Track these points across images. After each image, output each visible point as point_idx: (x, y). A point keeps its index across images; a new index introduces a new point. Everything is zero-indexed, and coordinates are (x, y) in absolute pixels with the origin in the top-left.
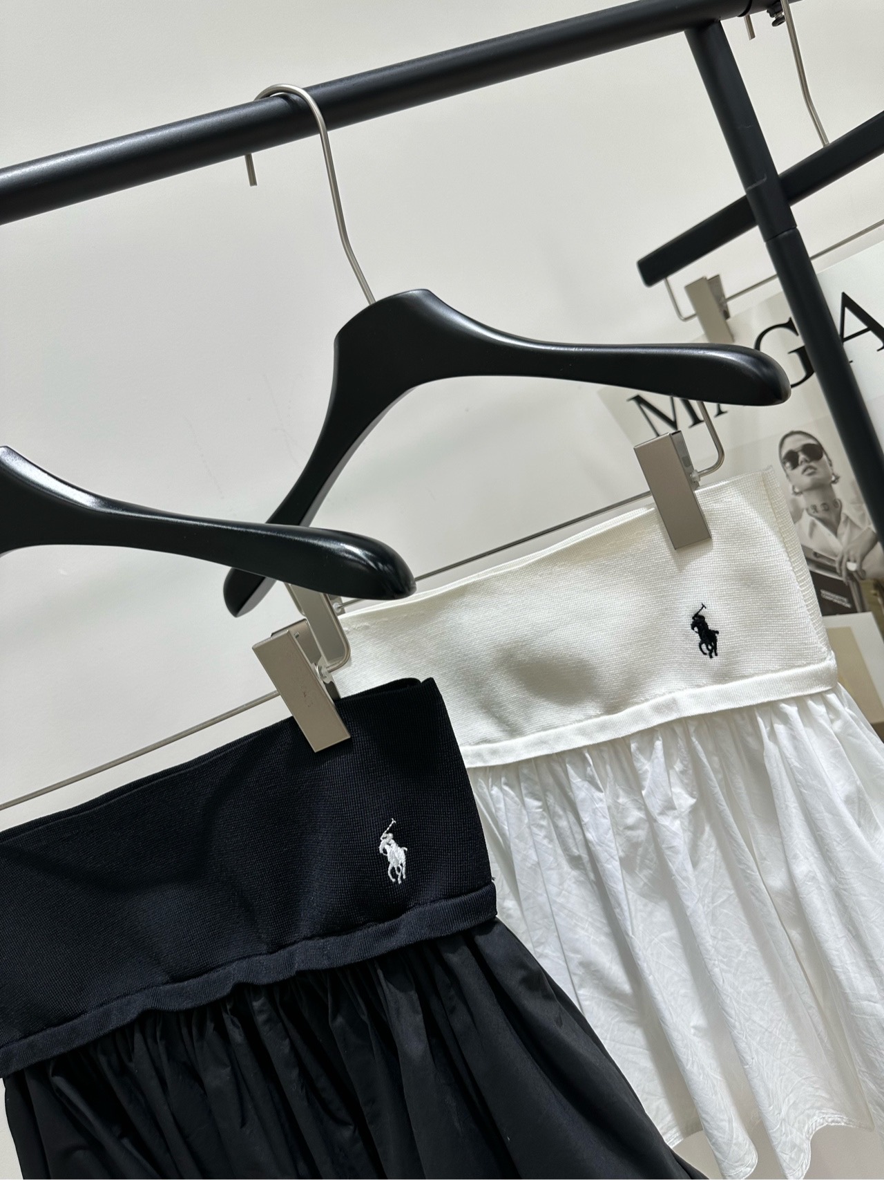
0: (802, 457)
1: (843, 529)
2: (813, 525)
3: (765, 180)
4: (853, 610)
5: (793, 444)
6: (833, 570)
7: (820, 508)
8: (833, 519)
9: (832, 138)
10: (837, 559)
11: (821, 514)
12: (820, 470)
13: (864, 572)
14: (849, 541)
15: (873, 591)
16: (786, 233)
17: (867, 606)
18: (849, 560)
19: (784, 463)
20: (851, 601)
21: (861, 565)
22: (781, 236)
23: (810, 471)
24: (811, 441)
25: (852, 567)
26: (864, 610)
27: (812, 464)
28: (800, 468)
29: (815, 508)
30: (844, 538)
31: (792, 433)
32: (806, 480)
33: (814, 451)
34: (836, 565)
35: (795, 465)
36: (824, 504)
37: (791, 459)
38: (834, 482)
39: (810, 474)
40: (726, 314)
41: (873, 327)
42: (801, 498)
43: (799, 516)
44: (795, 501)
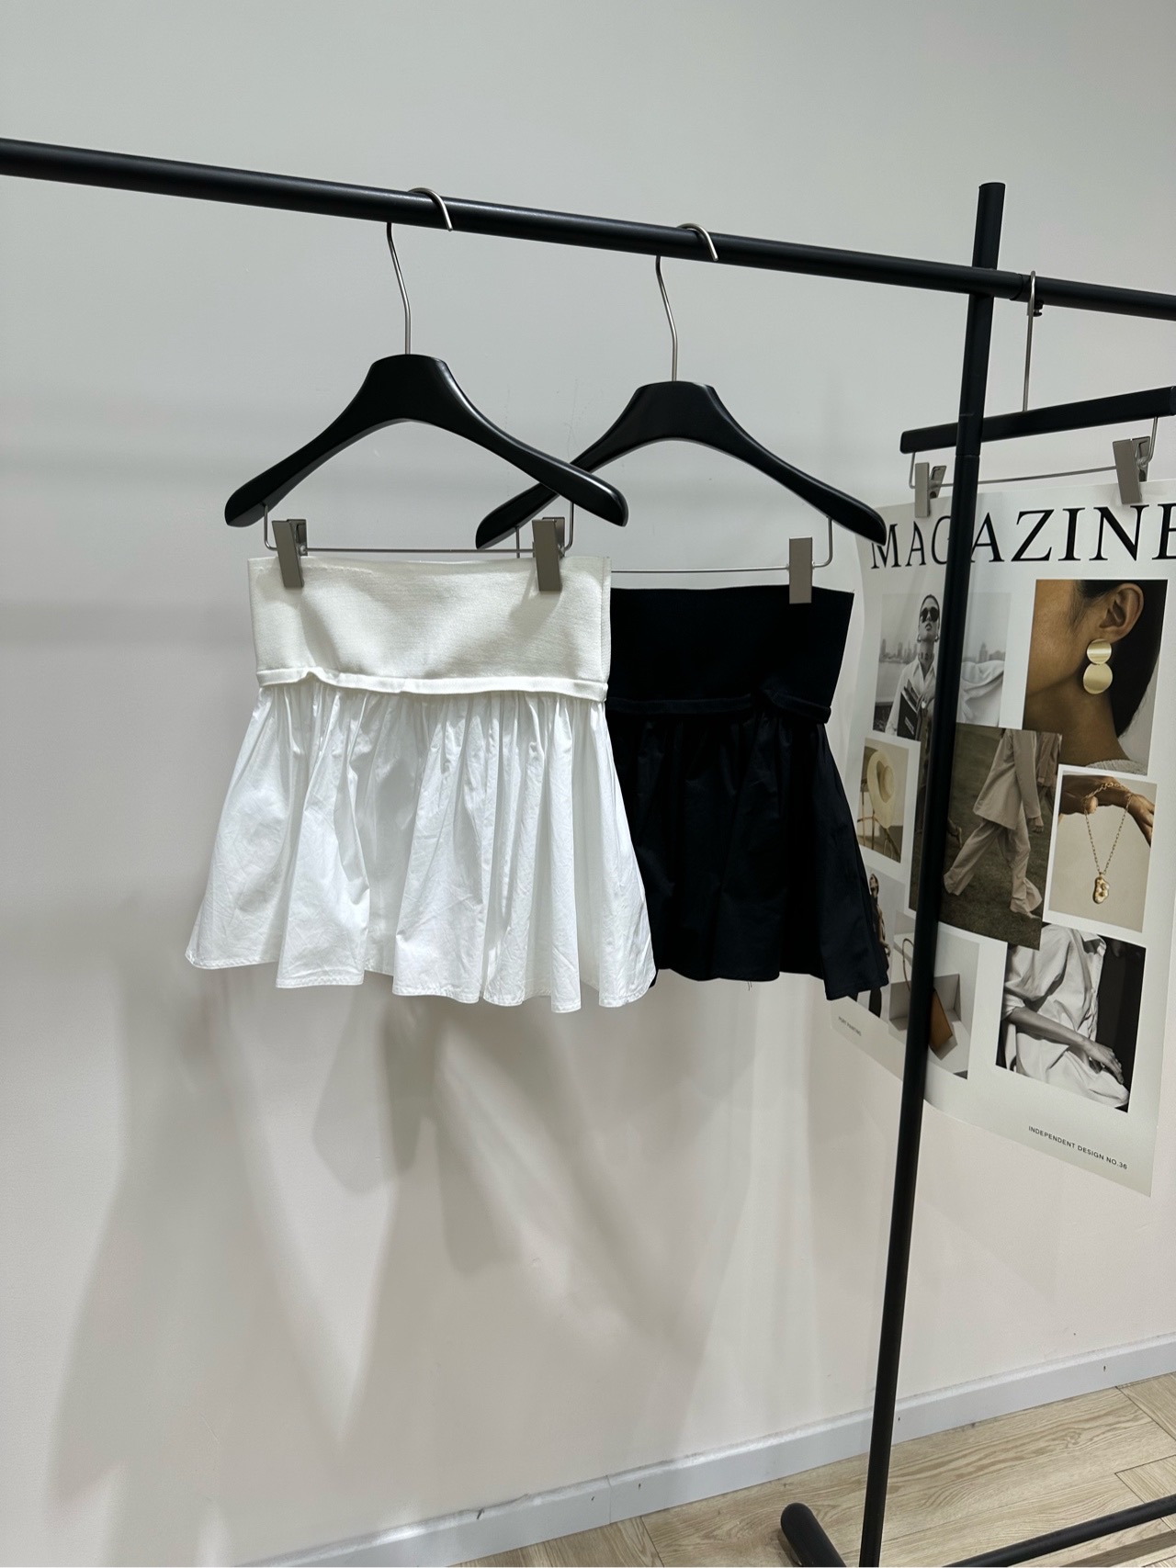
0: (929, 615)
1: (929, 676)
2: (918, 667)
3: (974, 415)
4: (912, 738)
5: (929, 604)
6: (915, 703)
7: (924, 656)
8: (926, 668)
9: (1030, 408)
10: (919, 697)
11: (923, 661)
12: (933, 629)
13: (926, 711)
14: (929, 686)
15: (926, 727)
16: (970, 456)
17: (921, 737)
18: (923, 700)
19: (920, 614)
20: (915, 731)
21: (927, 706)
22: (967, 456)
23: (928, 627)
24: (936, 607)
25: (924, 705)
26: (918, 740)
27: (931, 623)
28: (926, 623)
29: (921, 654)
30: (927, 683)
31: (930, 595)
32: (925, 633)
33: (933, 614)
34: (917, 701)
35: (924, 621)
36: (927, 654)
37: (924, 613)
38: (937, 640)
39: (928, 630)
40: (934, 495)
41: (993, 544)
42: (919, 645)
43: (914, 659)
44: (916, 646)
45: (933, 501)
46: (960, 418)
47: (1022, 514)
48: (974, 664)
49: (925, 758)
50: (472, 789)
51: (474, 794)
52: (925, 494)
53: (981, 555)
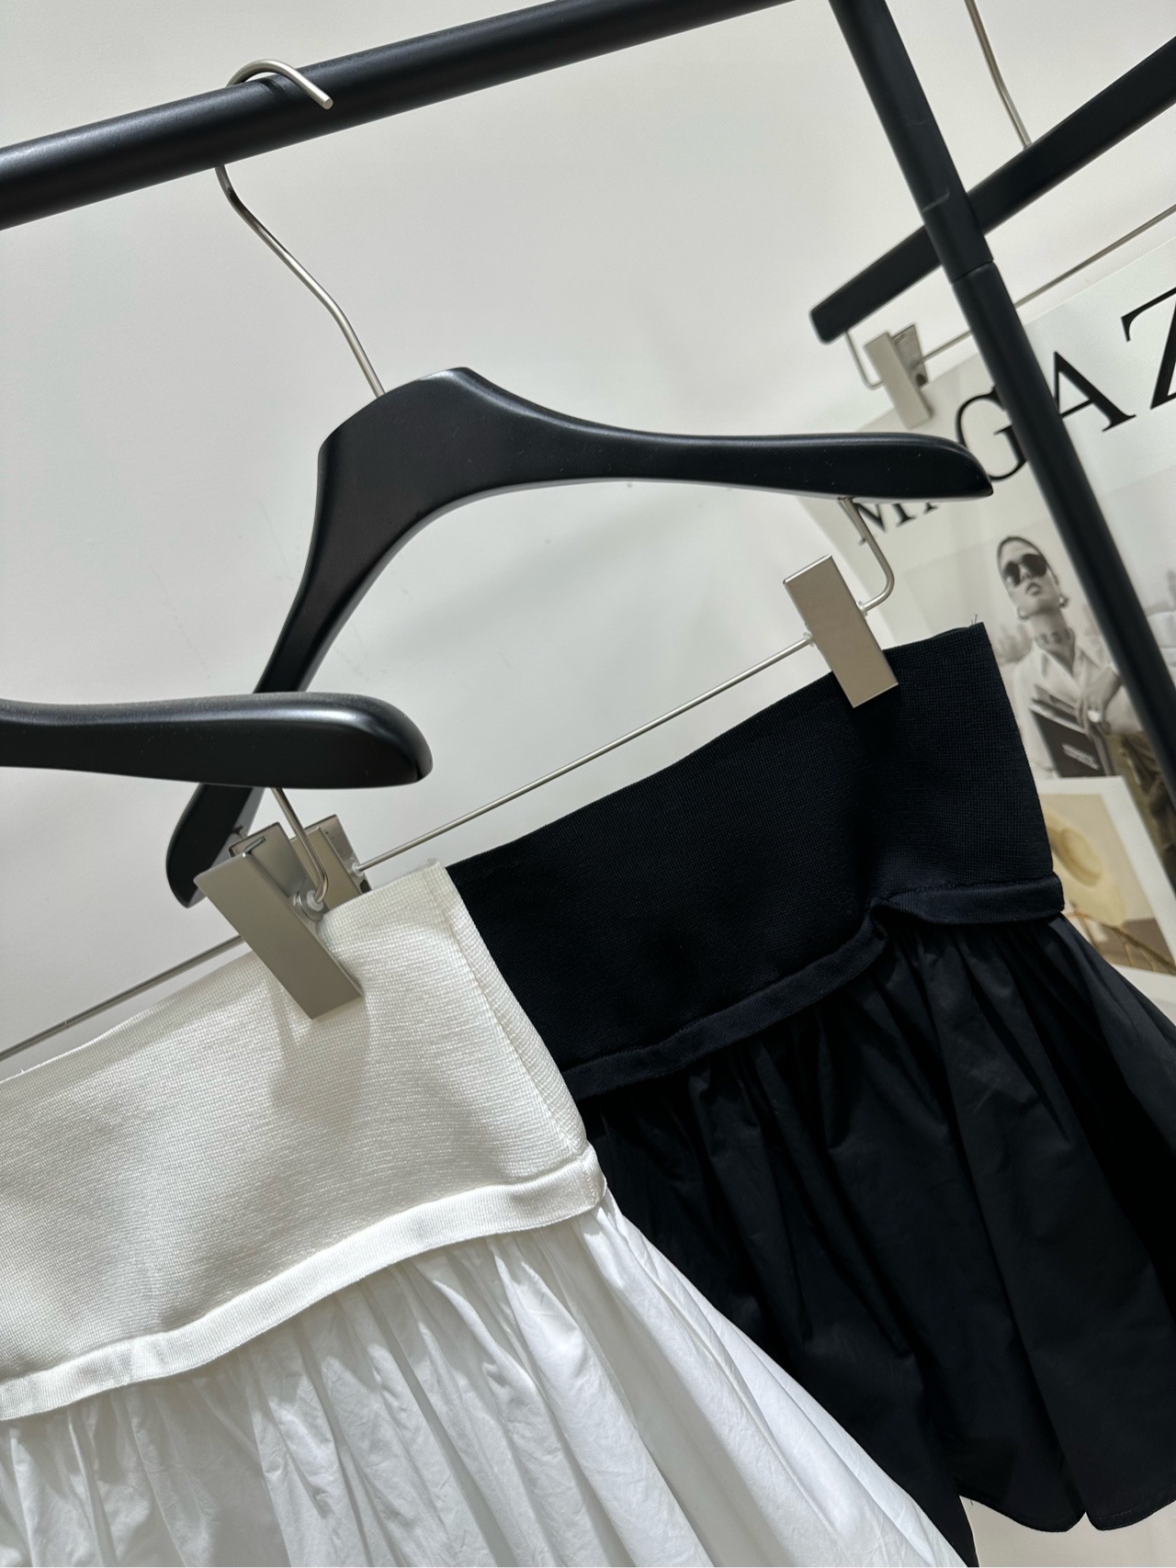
0: (1023, 571)
1: (1080, 667)
2: (1045, 661)
3: (947, 196)
4: (1099, 774)
5: (1013, 553)
6: (1072, 719)
7: (1051, 638)
8: (1067, 653)
10: (1077, 705)
11: (1054, 646)
12: (1046, 588)
13: (1108, 724)
14: (1088, 684)
15: (1121, 750)
16: (979, 270)
17: (1117, 769)
18: (1089, 708)
19: (1005, 578)
21: (1104, 716)
22: (972, 274)
23: (1034, 589)
24: (1031, 551)
25: (1095, 716)
26: (1113, 774)
27: (1036, 580)
28: (1024, 585)
29: (1044, 637)
30: (1083, 679)
31: (1009, 540)
32: (1032, 602)
33: (1037, 564)
34: (1076, 713)
35: (1017, 581)
36: (1055, 634)
37: (1011, 571)
38: (1063, 605)
39: (1036, 594)
40: (922, 380)
41: (1095, 397)
42: (1029, 625)
43: (1028, 647)
44: (1021, 629)
45: (925, 388)
46: (925, 215)
47: (1127, 320)
48: (1167, 614)
49: (1146, 800)
50: (408, 1525)
51: (418, 1532)
52: (908, 384)
53: (1084, 428)
